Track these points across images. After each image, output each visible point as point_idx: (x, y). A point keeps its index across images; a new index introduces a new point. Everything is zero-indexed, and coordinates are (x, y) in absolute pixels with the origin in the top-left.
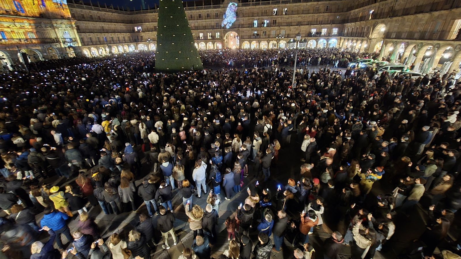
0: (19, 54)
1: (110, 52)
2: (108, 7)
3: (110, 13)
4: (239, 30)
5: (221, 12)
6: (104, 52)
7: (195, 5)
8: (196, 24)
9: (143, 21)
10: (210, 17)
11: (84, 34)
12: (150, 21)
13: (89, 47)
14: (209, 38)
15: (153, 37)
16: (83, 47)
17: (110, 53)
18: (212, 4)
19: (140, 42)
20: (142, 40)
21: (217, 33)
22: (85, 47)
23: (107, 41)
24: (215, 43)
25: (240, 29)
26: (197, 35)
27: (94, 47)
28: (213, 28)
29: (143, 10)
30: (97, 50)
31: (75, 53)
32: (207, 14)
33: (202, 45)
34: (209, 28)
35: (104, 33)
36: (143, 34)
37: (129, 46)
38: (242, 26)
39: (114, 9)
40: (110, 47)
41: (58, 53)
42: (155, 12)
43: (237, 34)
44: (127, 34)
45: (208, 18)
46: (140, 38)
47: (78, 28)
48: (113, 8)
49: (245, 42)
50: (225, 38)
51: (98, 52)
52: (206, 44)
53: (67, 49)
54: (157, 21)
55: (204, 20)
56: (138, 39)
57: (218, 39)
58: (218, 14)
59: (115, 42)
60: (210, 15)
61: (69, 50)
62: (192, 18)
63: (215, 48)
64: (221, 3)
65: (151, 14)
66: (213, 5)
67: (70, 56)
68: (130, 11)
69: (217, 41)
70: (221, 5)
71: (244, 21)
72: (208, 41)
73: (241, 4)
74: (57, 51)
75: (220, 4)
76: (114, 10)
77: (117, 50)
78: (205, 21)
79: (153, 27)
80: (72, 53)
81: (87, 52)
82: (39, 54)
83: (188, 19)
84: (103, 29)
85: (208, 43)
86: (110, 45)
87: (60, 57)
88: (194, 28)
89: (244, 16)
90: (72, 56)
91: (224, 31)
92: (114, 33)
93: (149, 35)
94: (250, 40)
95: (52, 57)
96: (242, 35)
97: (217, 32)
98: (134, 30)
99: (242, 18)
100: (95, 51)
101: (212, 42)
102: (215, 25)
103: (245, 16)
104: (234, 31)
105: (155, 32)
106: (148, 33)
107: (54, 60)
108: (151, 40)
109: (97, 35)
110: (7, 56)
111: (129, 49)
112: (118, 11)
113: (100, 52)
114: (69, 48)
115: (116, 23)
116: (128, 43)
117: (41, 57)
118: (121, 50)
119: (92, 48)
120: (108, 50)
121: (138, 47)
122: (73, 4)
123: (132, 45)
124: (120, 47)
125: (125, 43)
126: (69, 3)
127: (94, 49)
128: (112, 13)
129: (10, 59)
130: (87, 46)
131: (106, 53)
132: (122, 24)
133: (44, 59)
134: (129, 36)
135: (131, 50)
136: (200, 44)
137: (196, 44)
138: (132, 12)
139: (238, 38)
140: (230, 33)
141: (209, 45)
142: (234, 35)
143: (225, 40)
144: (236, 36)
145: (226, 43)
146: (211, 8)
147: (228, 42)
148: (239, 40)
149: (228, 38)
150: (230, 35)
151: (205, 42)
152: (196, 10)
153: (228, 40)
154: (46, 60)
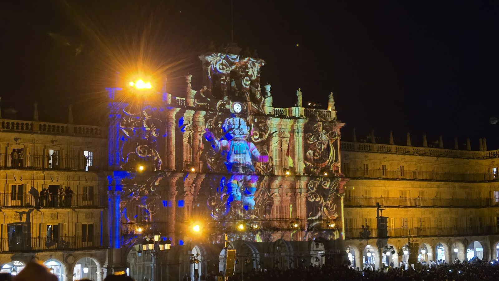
1: (413, 259)
2: (430, 145)
6: (395, 257)
11: (359, 209)
13: (361, 244)
16: (348, 241)
17: (410, 262)
22: (351, 244)
23: (408, 229)
27: (372, 244)
30: (377, 252)
31: (326, 255)
37: (466, 245)
39: (445, 147)
40: (414, 248)
41: (292, 254)
48: (441, 145)
51: (381, 257)
53: (313, 244)
59: (430, 233)
61: (315, 249)
67: (315, 263)
68: (488, 150)
74: (292, 249)
76: (444, 150)
77: (430, 254)
80: (319, 256)
81: (354, 255)
82: (256, 253)
84: (406, 196)
86: (415, 239)
87: (292, 265)
90: (317, 264)
95: (278, 262)
100: (373, 254)
110: (203, 255)
111: (466, 253)
112: (454, 151)
113: (384, 259)
114: (317, 245)
115: (443, 183)
116: (468, 235)
117: (257, 261)
118: (442, 255)
119: (368, 246)
120: (406, 253)
121: (494, 248)
122: (352, 143)
123: (477, 243)
124: (441, 247)
125: (458, 238)
126: (344, 142)
127: (372, 250)
128: (435, 158)
129: (206, 263)
130: (357, 242)
131: (400, 260)
132: (457, 184)
133: (261, 268)
134: (471, 216)
135: (470, 255)
138: (492, 151)
154: (263, 270)
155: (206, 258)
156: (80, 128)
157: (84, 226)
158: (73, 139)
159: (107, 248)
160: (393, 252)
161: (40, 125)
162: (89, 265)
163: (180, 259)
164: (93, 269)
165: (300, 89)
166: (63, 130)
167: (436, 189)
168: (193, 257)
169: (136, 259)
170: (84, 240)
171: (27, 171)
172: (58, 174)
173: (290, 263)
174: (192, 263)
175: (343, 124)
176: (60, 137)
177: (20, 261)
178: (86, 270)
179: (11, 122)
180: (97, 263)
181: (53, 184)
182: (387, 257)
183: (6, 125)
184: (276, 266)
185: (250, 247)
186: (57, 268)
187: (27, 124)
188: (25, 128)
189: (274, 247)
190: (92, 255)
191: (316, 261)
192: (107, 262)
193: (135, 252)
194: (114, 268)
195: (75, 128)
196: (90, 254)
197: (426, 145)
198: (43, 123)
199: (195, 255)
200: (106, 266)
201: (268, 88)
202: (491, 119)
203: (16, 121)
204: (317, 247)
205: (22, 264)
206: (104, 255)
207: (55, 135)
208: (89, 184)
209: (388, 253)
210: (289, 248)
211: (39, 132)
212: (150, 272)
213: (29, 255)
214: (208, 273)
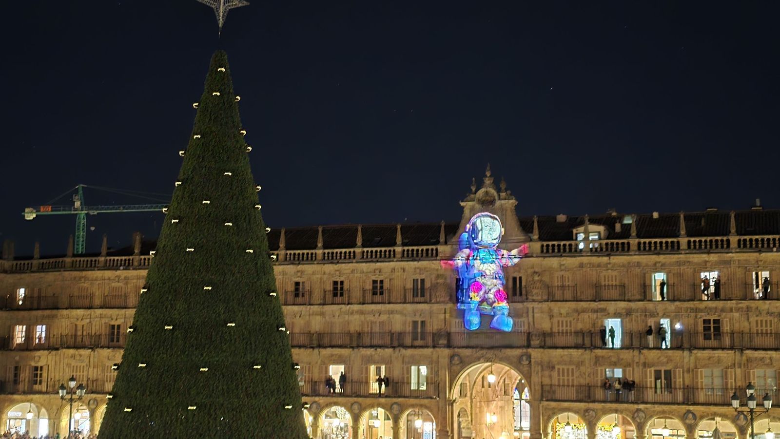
4: (529, 357)
5: (438, 276)
7: (320, 245)
8: (317, 325)
9: (65, 300)
10: (386, 294)
12: (97, 301)
14: (374, 387)
15: (93, 373)
18: (399, 239)
19: (24, 393)
20: (37, 387)
21: (414, 369)
24: (402, 411)
25: (535, 354)
26: (316, 371)
28: (396, 344)
29: (74, 256)
32: (375, 282)
33: (336, 422)
34: (376, 342)
36: (43, 359)
38: (547, 340)
42: (128, 266)
43: (516, 376)
45: (378, 298)
46: (25, 375)
49: (562, 416)
50: (455, 393)
52: (356, 419)
54: (133, 300)
55: (356, 307)
56: (16, 382)
57: (417, 394)
58: (428, 285)
60: (386, 285)
62: (298, 292)
64: (442, 239)
65: (108, 274)
66: (404, 244)
68: (16, 259)
69: (413, 406)
70: (441, 248)
71: (551, 317)
72: (369, 401)
73: (536, 246)
75: (437, 243)
78: (362, 313)
79: (105, 331)
83: (282, 299)
85: (366, 414)
88: (302, 340)
89: (551, 298)
91: (452, 357)
93: (73, 363)
94: (587, 411)
96: (546, 381)
97: (418, 364)
98: (10, 337)
99: (545, 305)
101: (388, 408)
102: (409, 329)
103: (558, 294)
104: (501, 360)
105: (106, 352)
106: (73, 356)
108: (80, 387)
121: (4, 416)
136: (327, 416)
137: (308, 418)
138: (22, 262)
139: (524, 397)
140: (481, 372)
141: (371, 422)
142: (502, 381)
143: (454, 401)
144: (515, 386)
145: (459, 416)
146: (394, 256)
147: (471, 414)
148: (528, 405)
149: (474, 395)
150: (483, 378)
151: (350, 409)
152: (324, 264)
153: (472, 402)
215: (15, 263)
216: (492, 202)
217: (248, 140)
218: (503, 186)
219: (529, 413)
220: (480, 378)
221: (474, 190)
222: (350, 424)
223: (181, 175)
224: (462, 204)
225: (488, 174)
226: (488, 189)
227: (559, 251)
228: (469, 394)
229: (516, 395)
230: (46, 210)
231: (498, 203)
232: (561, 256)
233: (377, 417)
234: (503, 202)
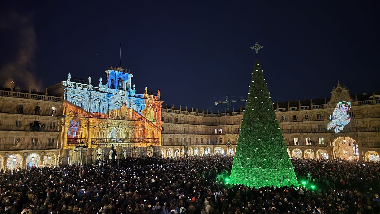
0: (111, 151)
1: (185, 154)
2: (194, 111)
3: (194, 116)
4: (357, 135)
5: (325, 113)
6: (179, 153)
7: (288, 106)
8: (289, 127)
9: (225, 123)
10: (309, 118)
11: (166, 135)
12: (233, 123)
14: (307, 144)
15: (233, 140)
16: (162, 147)
18: (312, 104)
19: (218, 144)
20: (221, 143)
21: (319, 138)
23: (184, 142)
24: (317, 150)
25: (359, 134)
26: (290, 139)
27: (171, 148)
28: (313, 132)
29: (227, 112)
30: (173, 151)
31: (153, 152)
32: (305, 115)
33: (297, 153)
34: (307, 131)
35: (184, 135)
36: (222, 137)
37: (205, 148)
38: (363, 130)
39: (199, 112)
40: (186, 149)
41: (140, 152)
42: (239, 114)
43: (353, 140)
44: (206, 135)
45: (307, 119)
46: (218, 140)
47: (164, 129)
49: (370, 152)
50: (333, 145)
52: (303, 152)
53: (148, 148)
54: (241, 123)
55: (300, 122)
56: (216, 142)
57: (321, 145)
58: (322, 115)
59: (192, 144)
60: (309, 116)
61: (149, 150)
62: (283, 120)
63: (318, 158)
64: (325, 102)
65: (235, 116)
66: (313, 105)
68: (214, 114)
69: (320, 149)
70: (325, 105)
71: (364, 123)
72: (306, 147)
73: (357, 102)
74: (140, 150)
75: (324, 104)
77: (192, 152)
78: (302, 124)
79: (235, 130)
80: (150, 153)
81: (164, 152)
82: (125, 152)
83: (278, 121)
84: (184, 130)
85: (306, 151)
86: (186, 146)
87: (140, 156)
88: (285, 131)
89: (363, 117)
91: (331, 135)
92: (193, 135)
93: (228, 137)
94: (378, 150)
96: (364, 141)
97: (321, 137)
98: (214, 132)
99: (361, 120)
100: (171, 152)
101: (312, 149)
102: (317, 127)
103: (366, 116)
104: (347, 136)
105: (236, 135)
106: (228, 136)
107: (134, 158)
108: (230, 143)
109: (178, 136)
110: (103, 152)
111: (204, 151)
112: (202, 114)
113: (175, 153)
114: (150, 148)
115: (198, 125)
116: (205, 145)
117: (125, 154)
118: (196, 152)
119: (170, 149)
120: (183, 151)
121: (214, 150)
122: (166, 109)
123: (208, 148)
124: (196, 149)
125: (202, 146)
126: (163, 109)
127: (171, 150)
128: (196, 116)
129: (103, 155)
130: (166, 147)
131: (181, 154)
132: (203, 126)
133: (127, 157)
134: (207, 138)
135: (206, 153)
136: (294, 151)
137: (288, 151)
138: (215, 114)
139: (356, 146)
140: (341, 139)
141: (308, 153)
142: (348, 141)
143: (333, 147)
144: (353, 143)
145: (335, 151)
146: (311, 108)
147: (339, 151)
148: (358, 149)
149: (339, 145)
150: (342, 141)
151: (301, 149)
152: (290, 111)
153: (339, 148)
154: (128, 158)
155: (104, 153)
156: (51, 98)
157: (50, 139)
158: (47, 102)
159: (60, 149)
160: (178, 151)
161: (32, 95)
162: (51, 156)
163: (93, 154)
164: (53, 158)
165: (146, 87)
166: (42, 98)
167: (195, 128)
168: (98, 153)
169: (73, 153)
170: (49, 145)
171: (24, 115)
172: (39, 117)
173: (139, 155)
174: (97, 155)
175: (163, 102)
176: (41, 101)
177: (18, 154)
178: (49, 158)
179: (18, 93)
180: (55, 155)
181: (36, 121)
182: (177, 153)
183: (15, 94)
184: (133, 156)
185: (123, 149)
186: (36, 157)
187: (26, 95)
188: (24, 96)
189: (133, 149)
190: (53, 152)
191: (149, 154)
192: (60, 155)
193: (72, 150)
194: (62, 157)
195: (48, 98)
196: (52, 151)
197: (193, 111)
198: (33, 95)
199: (99, 152)
200: (59, 156)
201: (134, 86)
202: (216, 103)
203: (20, 93)
204: (150, 149)
205: (19, 155)
206: (59, 152)
207: (39, 100)
208: (53, 121)
209: (177, 151)
210: (139, 149)
211: (31, 98)
212: (79, 159)
213: (23, 151)
214: (104, 159)
215: (214, 115)
216: (341, 91)
217: (266, 81)
218: (344, 86)
219: (358, 151)
220: (341, 141)
221: (334, 88)
222: (302, 153)
223: (250, 92)
224: (331, 92)
225: (339, 83)
226: (339, 87)
227: (365, 103)
228: (338, 145)
229: (354, 146)
230: (220, 102)
231: (343, 91)
232: (366, 105)
233: (309, 151)
234: (344, 91)
